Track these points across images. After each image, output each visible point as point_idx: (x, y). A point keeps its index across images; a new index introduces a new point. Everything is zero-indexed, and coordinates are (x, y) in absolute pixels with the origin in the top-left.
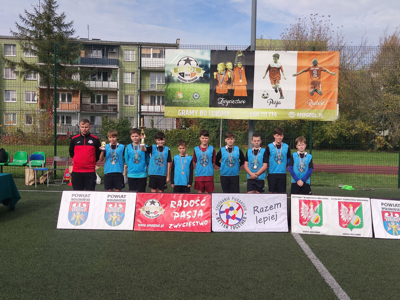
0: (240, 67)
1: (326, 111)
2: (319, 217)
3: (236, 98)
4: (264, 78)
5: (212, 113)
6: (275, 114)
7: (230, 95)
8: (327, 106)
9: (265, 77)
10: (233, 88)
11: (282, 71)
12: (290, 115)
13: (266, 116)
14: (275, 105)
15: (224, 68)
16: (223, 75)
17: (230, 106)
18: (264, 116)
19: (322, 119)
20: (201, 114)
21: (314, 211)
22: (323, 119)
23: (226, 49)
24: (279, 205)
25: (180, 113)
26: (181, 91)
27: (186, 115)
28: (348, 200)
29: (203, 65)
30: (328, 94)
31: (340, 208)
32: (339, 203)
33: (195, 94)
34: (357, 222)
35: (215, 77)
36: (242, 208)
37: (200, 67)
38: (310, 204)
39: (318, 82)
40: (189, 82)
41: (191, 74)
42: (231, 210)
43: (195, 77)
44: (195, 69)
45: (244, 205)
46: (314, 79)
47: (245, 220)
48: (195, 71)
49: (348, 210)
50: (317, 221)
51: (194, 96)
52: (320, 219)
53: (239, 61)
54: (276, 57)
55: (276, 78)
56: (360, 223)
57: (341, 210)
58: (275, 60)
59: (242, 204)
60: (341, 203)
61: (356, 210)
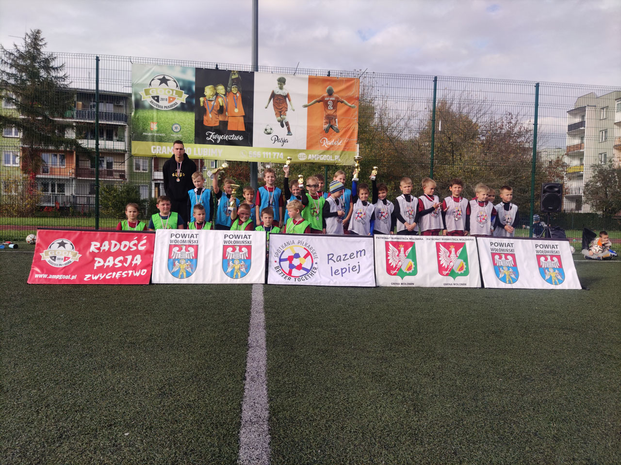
0: (235, 92)
1: (344, 152)
2: (413, 263)
7: (222, 128)
8: (345, 146)
10: (226, 120)
11: (289, 100)
12: (300, 156)
14: (281, 143)
16: (213, 102)
17: (223, 142)
21: (406, 256)
23: (217, 68)
24: (363, 252)
25: (154, 151)
26: (155, 120)
27: (162, 153)
28: (448, 239)
29: (185, 87)
30: (346, 132)
31: (438, 250)
32: (438, 244)
33: (175, 125)
34: (461, 267)
35: (202, 104)
36: (312, 255)
37: (180, 89)
38: (399, 247)
39: (334, 116)
40: (165, 109)
41: (170, 98)
42: (296, 258)
43: (174, 102)
44: (174, 92)
45: (314, 252)
46: (329, 112)
47: (315, 271)
48: (174, 94)
49: (449, 253)
50: (410, 268)
51: (174, 128)
52: (413, 266)
53: (234, 85)
54: (282, 81)
55: (281, 109)
56: (464, 269)
57: (439, 253)
58: (281, 85)
59: (311, 250)
60: (441, 245)
61: (460, 253)
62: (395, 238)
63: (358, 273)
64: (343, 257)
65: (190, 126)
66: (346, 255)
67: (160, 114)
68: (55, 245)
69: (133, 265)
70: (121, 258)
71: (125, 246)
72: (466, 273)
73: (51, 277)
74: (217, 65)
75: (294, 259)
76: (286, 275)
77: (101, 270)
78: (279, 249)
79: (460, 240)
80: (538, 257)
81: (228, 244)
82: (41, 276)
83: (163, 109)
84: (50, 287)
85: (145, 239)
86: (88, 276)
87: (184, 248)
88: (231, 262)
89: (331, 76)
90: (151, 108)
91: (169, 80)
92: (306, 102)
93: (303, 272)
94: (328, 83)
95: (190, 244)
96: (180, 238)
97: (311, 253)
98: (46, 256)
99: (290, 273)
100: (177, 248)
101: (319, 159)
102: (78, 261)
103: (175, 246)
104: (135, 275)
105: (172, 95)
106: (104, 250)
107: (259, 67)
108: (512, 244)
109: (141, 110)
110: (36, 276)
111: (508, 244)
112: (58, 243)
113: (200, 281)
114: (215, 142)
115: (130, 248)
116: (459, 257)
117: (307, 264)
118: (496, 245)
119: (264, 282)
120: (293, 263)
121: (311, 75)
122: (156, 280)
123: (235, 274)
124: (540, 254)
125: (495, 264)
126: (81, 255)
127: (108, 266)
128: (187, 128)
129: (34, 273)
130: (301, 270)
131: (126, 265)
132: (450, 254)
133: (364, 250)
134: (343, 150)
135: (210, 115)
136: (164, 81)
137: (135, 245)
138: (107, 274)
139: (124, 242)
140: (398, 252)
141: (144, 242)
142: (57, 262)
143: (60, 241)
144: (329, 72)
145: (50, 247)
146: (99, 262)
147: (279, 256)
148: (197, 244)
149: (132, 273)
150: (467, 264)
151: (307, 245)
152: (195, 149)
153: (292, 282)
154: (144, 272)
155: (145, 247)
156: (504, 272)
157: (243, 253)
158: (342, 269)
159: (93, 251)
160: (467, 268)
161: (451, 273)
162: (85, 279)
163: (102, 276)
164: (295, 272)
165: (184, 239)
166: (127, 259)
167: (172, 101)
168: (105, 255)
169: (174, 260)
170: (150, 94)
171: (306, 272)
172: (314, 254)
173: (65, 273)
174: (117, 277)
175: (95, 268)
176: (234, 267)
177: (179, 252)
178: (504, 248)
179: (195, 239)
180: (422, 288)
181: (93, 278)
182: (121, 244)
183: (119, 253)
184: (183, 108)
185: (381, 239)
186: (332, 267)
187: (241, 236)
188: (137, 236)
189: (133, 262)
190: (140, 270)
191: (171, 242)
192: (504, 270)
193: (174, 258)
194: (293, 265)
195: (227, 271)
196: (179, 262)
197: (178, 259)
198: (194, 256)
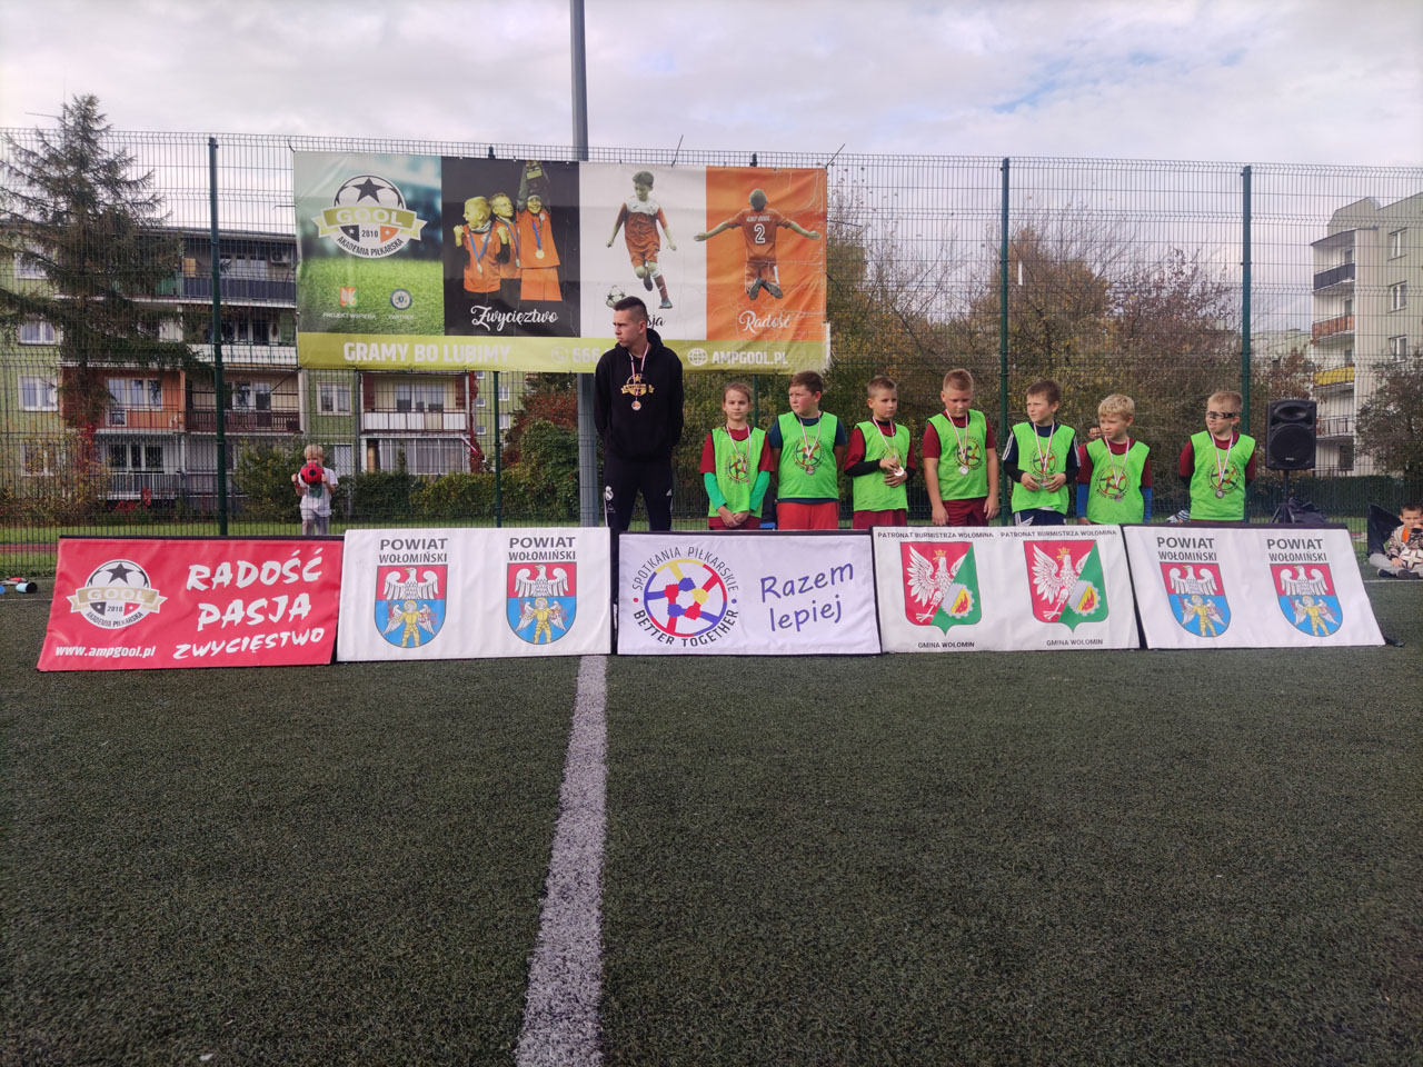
0: (535, 212)
1: (796, 344)
2: (969, 594)
4: (609, 246)
5: (455, 353)
7: (508, 297)
8: (798, 329)
9: (614, 244)
10: (516, 277)
11: (664, 226)
12: (693, 356)
15: (486, 213)
16: (484, 237)
20: (419, 356)
21: (951, 577)
23: (491, 156)
24: (847, 572)
25: (350, 355)
26: (351, 283)
27: (371, 359)
28: (1054, 534)
29: (419, 203)
30: (800, 295)
31: (1030, 561)
32: (1028, 546)
33: (399, 293)
34: (1088, 600)
35: (459, 241)
36: (724, 581)
37: (408, 208)
38: (935, 556)
39: (769, 259)
40: (374, 256)
41: (383, 229)
42: (686, 590)
44: (394, 214)
45: (728, 573)
46: (758, 251)
47: (732, 619)
48: (393, 221)
49: (1056, 567)
50: (962, 607)
51: (395, 300)
52: (971, 601)
53: (532, 194)
54: (644, 182)
55: (646, 245)
56: (1096, 606)
57: (1033, 568)
58: (642, 190)
59: (722, 570)
60: (1035, 548)
61: (1083, 566)
62: (925, 535)
63: (837, 621)
64: (798, 586)
65: (433, 295)
66: (806, 579)
67: (363, 268)
68: (102, 576)
69: (290, 619)
70: (263, 602)
71: (272, 572)
72: (1101, 615)
73: (94, 652)
74: (491, 150)
75: (681, 593)
76: (662, 632)
77: (214, 631)
78: (644, 569)
79: (1083, 533)
80: (1276, 570)
81: (518, 561)
82: (69, 651)
83: (370, 256)
84: (90, 676)
85: (318, 555)
86: (184, 648)
87: (413, 573)
88: (527, 605)
89: (759, 165)
90: (341, 254)
91: (380, 188)
92: (702, 228)
93: (702, 623)
94: (753, 182)
95: (426, 563)
96: (404, 550)
97: (722, 578)
98: (79, 604)
99: (671, 628)
100: (396, 575)
101: (737, 362)
102: (158, 612)
103: (392, 569)
104: (295, 642)
105: (389, 222)
106: (220, 585)
107: (590, 150)
108: (1211, 542)
109: (317, 261)
110: (59, 651)
111: (1201, 539)
112: (110, 571)
113: (454, 653)
114: (493, 331)
115: (282, 577)
116: (1082, 577)
117: (711, 603)
118: (1172, 543)
119: (607, 651)
120: (677, 603)
121: (711, 164)
122: (346, 653)
123: (538, 633)
124: (1278, 562)
125: (1170, 591)
126: (166, 598)
127: (231, 623)
128: (427, 299)
129: (54, 644)
130: (699, 619)
131: (275, 619)
132: (1060, 568)
133: (850, 565)
134: (794, 339)
135: (480, 268)
136: (368, 189)
137: (294, 569)
138: (227, 643)
139: (268, 563)
140: (931, 569)
141: (317, 561)
142: (109, 616)
143: (114, 565)
144: (755, 157)
145: (91, 581)
146: (209, 614)
147: (644, 587)
148: (444, 563)
149: (290, 638)
150: (1102, 593)
151: (711, 559)
152: (446, 347)
153: (678, 647)
154: (317, 634)
155: (320, 573)
156: (1196, 608)
157: (556, 581)
158: (797, 614)
159: (193, 588)
160: (1103, 602)
161: (1065, 615)
162: (177, 656)
163: (218, 645)
164: (684, 625)
166: (276, 604)
167: (388, 237)
168: (223, 596)
169: (390, 604)
170: (337, 223)
171: (710, 624)
172: (729, 577)
173: (128, 644)
174: (253, 647)
175: (200, 628)
176: (535, 617)
177: (402, 585)
178: (1191, 550)
179: (439, 551)
180: (994, 652)
181: (195, 653)
182: (260, 570)
183: (256, 591)
184: (416, 251)
185: (891, 538)
186: (771, 610)
187: (549, 541)
188: (299, 547)
189: (290, 611)
190: (308, 631)
191: (382, 558)
192: (1193, 604)
193: (389, 598)
194: (679, 606)
195: (520, 627)
196: (402, 609)
197: (401, 602)
198: (436, 591)
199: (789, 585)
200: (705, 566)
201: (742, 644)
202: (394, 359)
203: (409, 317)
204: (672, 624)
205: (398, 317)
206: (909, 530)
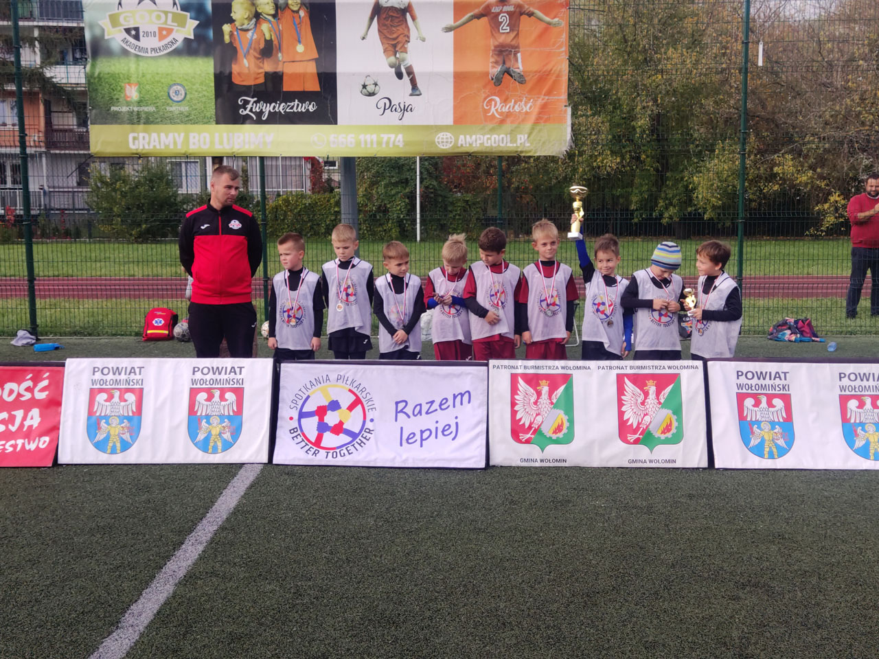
0: (295, 9)
1: (538, 127)
2: (565, 418)
3: (290, 97)
4: (363, 38)
5: (225, 140)
6: (397, 140)
7: (272, 88)
8: (540, 113)
9: (368, 37)
10: (279, 69)
11: (414, 19)
12: (440, 140)
13: (375, 146)
14: (398, 114)
15: (251, 11)
16: (250, 34)
17: (274, 119)
18: (369, 146)
19: (526, 152)
20: (194, 144)
21: (553, 403)
22: (530, 151)
24: (466, 397)
25: (134, 144)
26: (133, 79)
27: (152, 147)
28: (644, 368)
29: (191, 6)
30: (542, 81)
31: (621, 390)
32: (620, 378)
33: (175, 88)
34: (667, 426)
35: (227, 39)
36: (365, 403)
37: (182, 10)
38: (539, 385)
39: (513, 47)
40: (154, 54)
42: (333, 410)
43: (169, 39)
44: (170, 16)
45: (369, 397)
46: (503, 40)
47: (369, 435)
48: (169, 21)
49: (642, 396)
50: (559, 429)
51: (172, 94)
52: (566, 425)
55: (396, 38)
56: (674, 430)
57: (623, 397)
59: (364, 394)
60: (626, 379)
61: (666, 396)
62: (533, 367)
63: (455, 438)
64: (425, 408)
65: (204, 88)
66: (432, 402)
67: (143, 65)
69: (25, 429)
70: (4, 415)
71: (11, 392)
72: (677, 439)
76: (310, 445)
78: (300, 393)
79: (669, 368)
80: (844, 400)
81: (199, 386)
83: (149, 55)
85: (47, 378)
87: (117, 394)
88: (204, 422)
92: (450, 21)
93: (344, 439)
95: (127, 386)
96: (110, 376)
97: (363, 400)
99: (318, 443)
100: (104, 396)
103: (101, 391)
104: (27, 447)
105: (166, 23)
108: (785, 373)
109: (103, 59)
111: (778, 372)
113: (146, 459)
114: (258, 119)
115: (19, 395)
116: (663, 405)
117: (353, 421)
118: (750, 375)
119: (265, 460)
120: (325, 421)
122: (66, 456)
124: (847, 393)
125: (742, 417)
128: (199, 92)
130: (342, 435)
131: (13, 429)
132: (646, 398)
133: (469, 392)
135: (245, 61)
137: (28, 389)
139: (9, 384)
140: (535, 396)
141: (45, 383)
147: (299, 407)
148: (141, 387)
149: (23, 444)
150: (680, 420)
151: (355, 385)
152: (217, 135)
153: (321, 458)
154: (44, 442)
155: (47, 393)
156: (763, 433)
157: (227, 403)
158: (422, 432)
160: (680, 428)
161: (644, 437)
164: (329, 439)
165: (117, 377)
166: (15, 416)
167: (166, 36)
169: (99, 419)
170: (121, 25)
171: (350, 439)
172: (370, 400)
176: (210, 432)
177: (108, 403)
178: (767, 382)
179: (138, 377)
180: (583, 468)
182: (3, 390)
184: (191, 48)
185: (503, 370)
186: (402, 428)
187: (224, 369)
188: (32, 372)
189: (25, 423)
190: (37, 439)
191: (93, 382)
192: (761, 430)
193: (98, 414)
194: (327, 424)
195: (197, 440)
196: (107, 423)
197: (106, 417)
198: (135, 410)
199: (418, 407)
200: (350, 391)
201: (373, 457)
202: (172, 147)
203: (185, 108)
204: (319, 438)
205: (175, 109)
206: (519, 363)
